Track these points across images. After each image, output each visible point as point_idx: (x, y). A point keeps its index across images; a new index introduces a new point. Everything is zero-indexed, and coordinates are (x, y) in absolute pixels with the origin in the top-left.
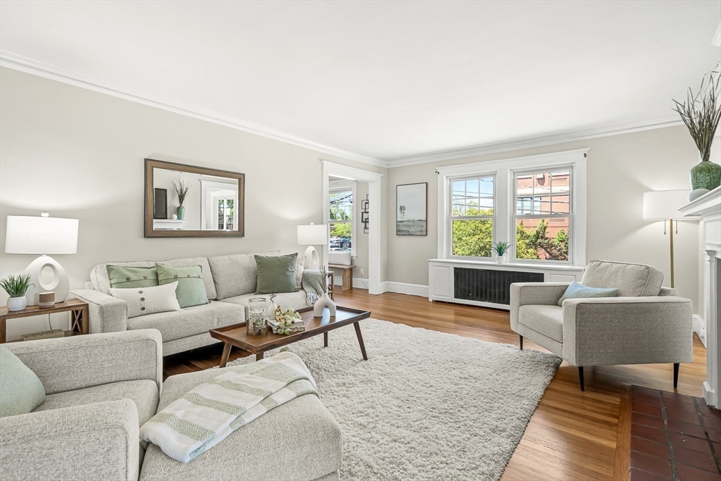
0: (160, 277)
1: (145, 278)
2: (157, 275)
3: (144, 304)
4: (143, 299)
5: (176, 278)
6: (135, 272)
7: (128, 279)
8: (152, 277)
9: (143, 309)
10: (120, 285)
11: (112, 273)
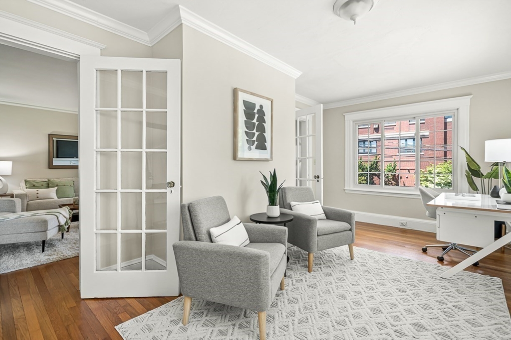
0: (50, 185)
1: (42, 185)
2: (48, 184)
3: (38, 195)
4: (38, 193)
5: (57, 186)
6: (38, 183)
7: (34, 186)
8: (47, 185)
9: (38, 197)
10: (30, 188)
11: (27, 183)
